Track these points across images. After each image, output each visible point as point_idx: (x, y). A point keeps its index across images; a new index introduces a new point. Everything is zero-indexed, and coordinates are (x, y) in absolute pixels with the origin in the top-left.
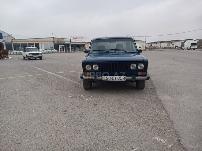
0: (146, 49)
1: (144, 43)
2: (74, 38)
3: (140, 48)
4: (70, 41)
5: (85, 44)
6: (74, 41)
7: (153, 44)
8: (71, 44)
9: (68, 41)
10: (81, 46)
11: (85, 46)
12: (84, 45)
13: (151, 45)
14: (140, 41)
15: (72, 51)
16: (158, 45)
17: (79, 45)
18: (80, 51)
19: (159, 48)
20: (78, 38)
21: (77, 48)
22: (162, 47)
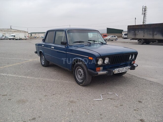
0: (29, 38)
1: (26, 33)
3: (26, 37)
7: (32, 34)
13: (31, 35)
14: (23, 31)
16: (37, 35)
19: (38, 38)
22: (40, 37)
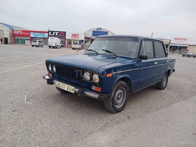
2: (175, 39)
4: (170, 43)
5: (188, 46)
6: (174, 43)
8: (171, 45)
9: (167, 42)
10: (182, 49)
11: (188, 49)
12: (186, 48)
15: (170, 53)
17: (179, 46)
18: (179, 53)
20: (181, 39)
21: (177, 50)
